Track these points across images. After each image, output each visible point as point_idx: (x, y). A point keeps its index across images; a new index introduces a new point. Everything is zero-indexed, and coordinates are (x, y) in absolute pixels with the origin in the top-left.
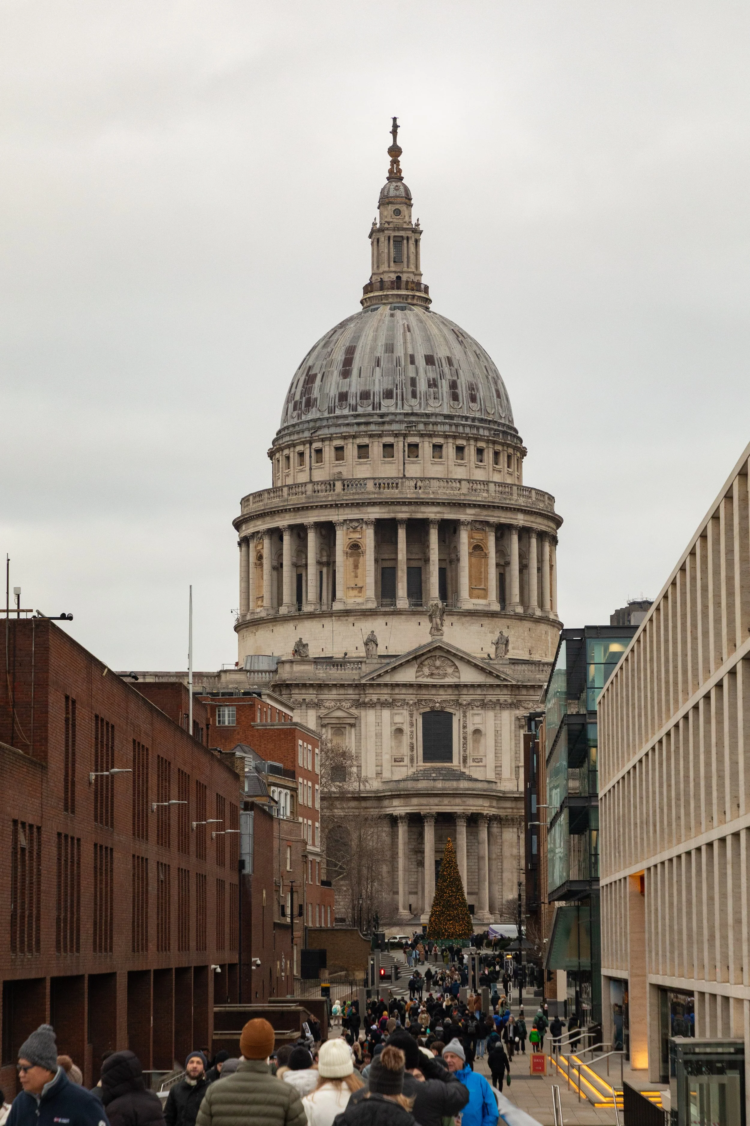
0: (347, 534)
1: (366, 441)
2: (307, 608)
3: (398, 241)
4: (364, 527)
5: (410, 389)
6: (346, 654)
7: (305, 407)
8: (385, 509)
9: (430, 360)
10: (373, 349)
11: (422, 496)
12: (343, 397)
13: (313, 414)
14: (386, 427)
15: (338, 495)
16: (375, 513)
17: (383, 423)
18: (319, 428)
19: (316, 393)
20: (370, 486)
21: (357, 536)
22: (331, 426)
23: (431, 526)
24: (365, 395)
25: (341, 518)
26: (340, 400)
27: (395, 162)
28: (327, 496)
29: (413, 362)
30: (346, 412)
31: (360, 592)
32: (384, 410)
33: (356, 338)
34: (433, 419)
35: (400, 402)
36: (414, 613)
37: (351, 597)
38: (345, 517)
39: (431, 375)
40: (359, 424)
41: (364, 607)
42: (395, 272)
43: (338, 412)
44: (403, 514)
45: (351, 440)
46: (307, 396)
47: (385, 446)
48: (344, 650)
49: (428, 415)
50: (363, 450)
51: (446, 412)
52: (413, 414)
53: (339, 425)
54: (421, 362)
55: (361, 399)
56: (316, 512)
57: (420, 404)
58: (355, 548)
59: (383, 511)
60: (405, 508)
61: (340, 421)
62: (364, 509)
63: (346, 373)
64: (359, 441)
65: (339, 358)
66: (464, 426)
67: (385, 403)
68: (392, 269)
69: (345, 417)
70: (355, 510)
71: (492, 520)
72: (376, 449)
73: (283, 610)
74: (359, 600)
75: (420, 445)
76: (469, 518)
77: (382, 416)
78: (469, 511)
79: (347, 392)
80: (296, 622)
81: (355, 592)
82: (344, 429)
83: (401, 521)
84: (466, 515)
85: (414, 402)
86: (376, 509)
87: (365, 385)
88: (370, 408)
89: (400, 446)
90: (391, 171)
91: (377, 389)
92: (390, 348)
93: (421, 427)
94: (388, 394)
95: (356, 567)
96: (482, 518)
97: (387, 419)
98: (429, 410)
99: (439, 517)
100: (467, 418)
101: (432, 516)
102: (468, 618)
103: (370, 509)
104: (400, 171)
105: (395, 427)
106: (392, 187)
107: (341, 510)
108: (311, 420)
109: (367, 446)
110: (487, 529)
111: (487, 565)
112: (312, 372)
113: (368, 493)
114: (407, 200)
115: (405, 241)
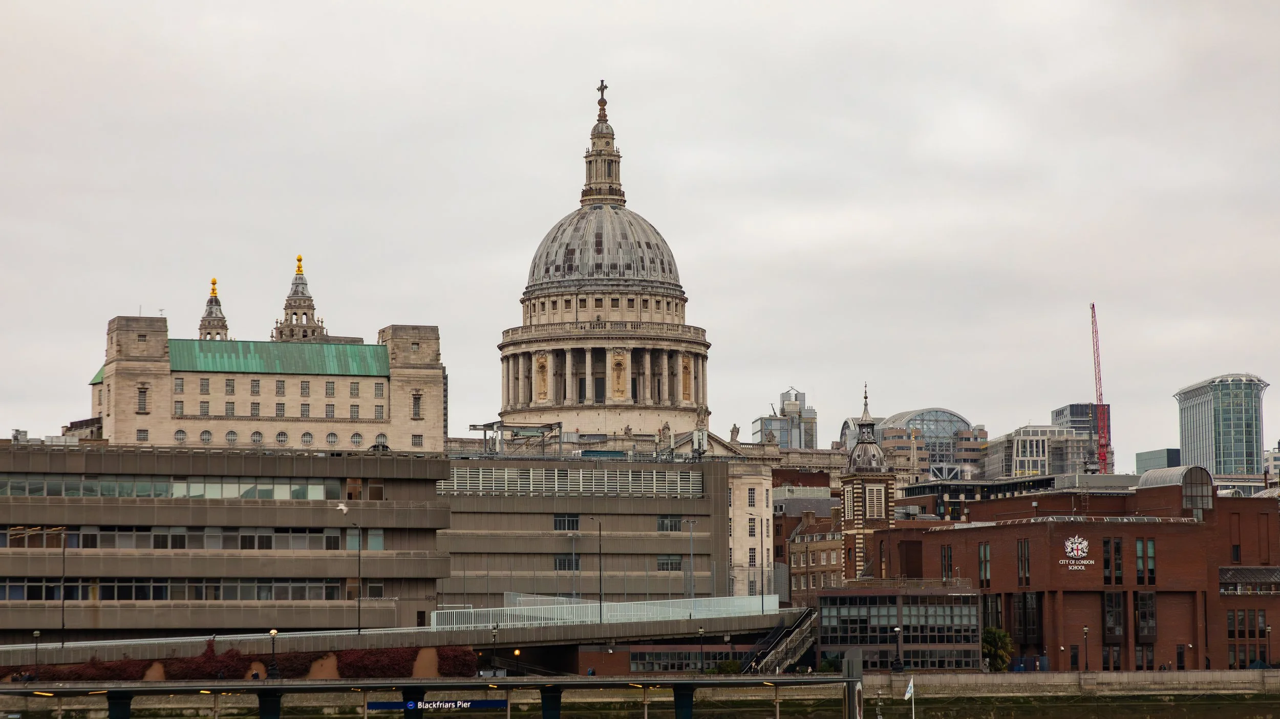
0: (614, 356)
1: (618, 296)
2: (587, 402)
3: (610, 163)
4: (625, 352)
5: (641, 264)
6: (615, 433)
7: (568, 270)
8: (639, 342)
9: (648, 245)
10: (614, 236)
11: (660, 334)
12: (599, 266)
13: (575, 276)
14: (630, 288)
15: (608, 331)
16: (632, 344)
17: (628, 286)
18: (584, 286)
19: (577, 262)
20: (629, 326)
21: (620, 358)
22: (593, 285)
23: (664, 354)
24: (614, 267)
25: (611, 346)
26: (596, 269)
27: (603, 110)
28: (601, 332)
29: (640, 247)
30: (601, 276)
31: (622, 394)
32: (626, 277)
33: (600, 227)
34: (655, 285)
35: (636, 273)
36: (656, 409)
37: (616, 397)
38: (614, 346)
39: (651, 256)
40: (612, 285)
41: (626, 404)
42: (609, 183)
43: (596, 276)
44: (649, 345)
45: (608, 295)
46: (568, 263)
47: (629, 300)
48: (614, 430)
49: (652, 282)
50: (615, 303)
51: (660, 280)
52: (644, 281)
53: (599, 285)
54: (644, 246)
55: (611, 268)
56: (593, 341)
57: (647, 274)
58: (619, 365)
59: (637, 343)
60: (650, 342)
61: (599, 283)
62: (626, 341)
63: (599, 251)
64: (613, 296)
65: (592, 241)
66: (670, 289)
67: (627, 272)
68: (607, 181)
69: (602, 280)
70: (620, 342)
71: (693, 350)
72: (624, 302)
73: (567, 403)
74: (622, 399)
75: (649, 301)
76: (684, 349)
77: (626, 281)
78: (684, 345)
79: (601, 264)
80: (578, 411)
81: (619, 394)
82: (603, 288)
83: (648, 350)
84: (682, 348)
85: (643, 272)
86: (633, 342)
87: (614, 260)
88: (618, 275)
89: (638, 301)
90: (599, 116)
91: (621, 263)
92: (625, 236)
93: (650, 289)
94: (629, 267)
95: (618, 377)
96: (689, 349)
97: (630, 283)
98: (652, 279)
99: (669, 348)
100: (670, 284)
101: (665, 348)
102: (683, 412)
103: (629, 342)
104: (605, 116)
105: (635, 288)
106: (604, 127)
107: (611, 341)
108: (576, 280)
109: (618, 300)
110: (690, 356)
111: (690, 378)
112: (570, 247)
113: (628, 331)
114: (611, 136)
115: (614, 163)
